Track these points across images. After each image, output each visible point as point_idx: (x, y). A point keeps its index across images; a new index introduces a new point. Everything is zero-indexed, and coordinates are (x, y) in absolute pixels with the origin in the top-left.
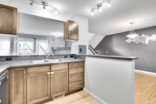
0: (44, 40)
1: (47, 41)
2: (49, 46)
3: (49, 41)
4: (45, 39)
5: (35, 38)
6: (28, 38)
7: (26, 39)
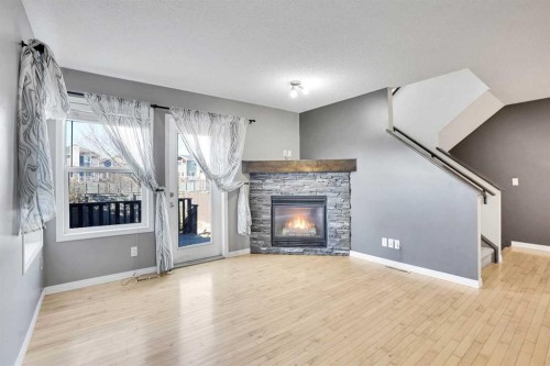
0: (207, 118)
1: (223, 125)
2: (233, 150)
3: (233, 124)
4: (212, 115)
5: (160, 103)
6: (121, 101)
7: (113, 109)
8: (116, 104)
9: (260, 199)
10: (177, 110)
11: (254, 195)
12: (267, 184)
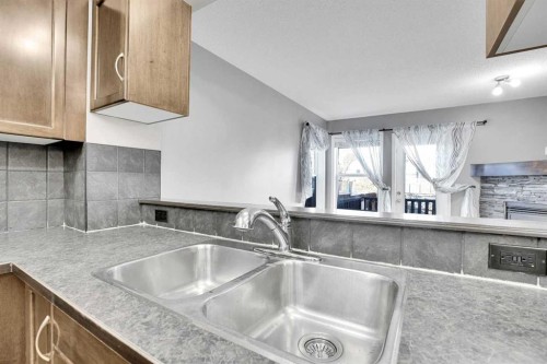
0: (427, 130)
4: (431, 127)
6: (361, 132)
7: (355, 137)
8: (358, 134)
9: (491, 204)
10: (399, 129)
11: (484, 199)
12: (500, 188)
